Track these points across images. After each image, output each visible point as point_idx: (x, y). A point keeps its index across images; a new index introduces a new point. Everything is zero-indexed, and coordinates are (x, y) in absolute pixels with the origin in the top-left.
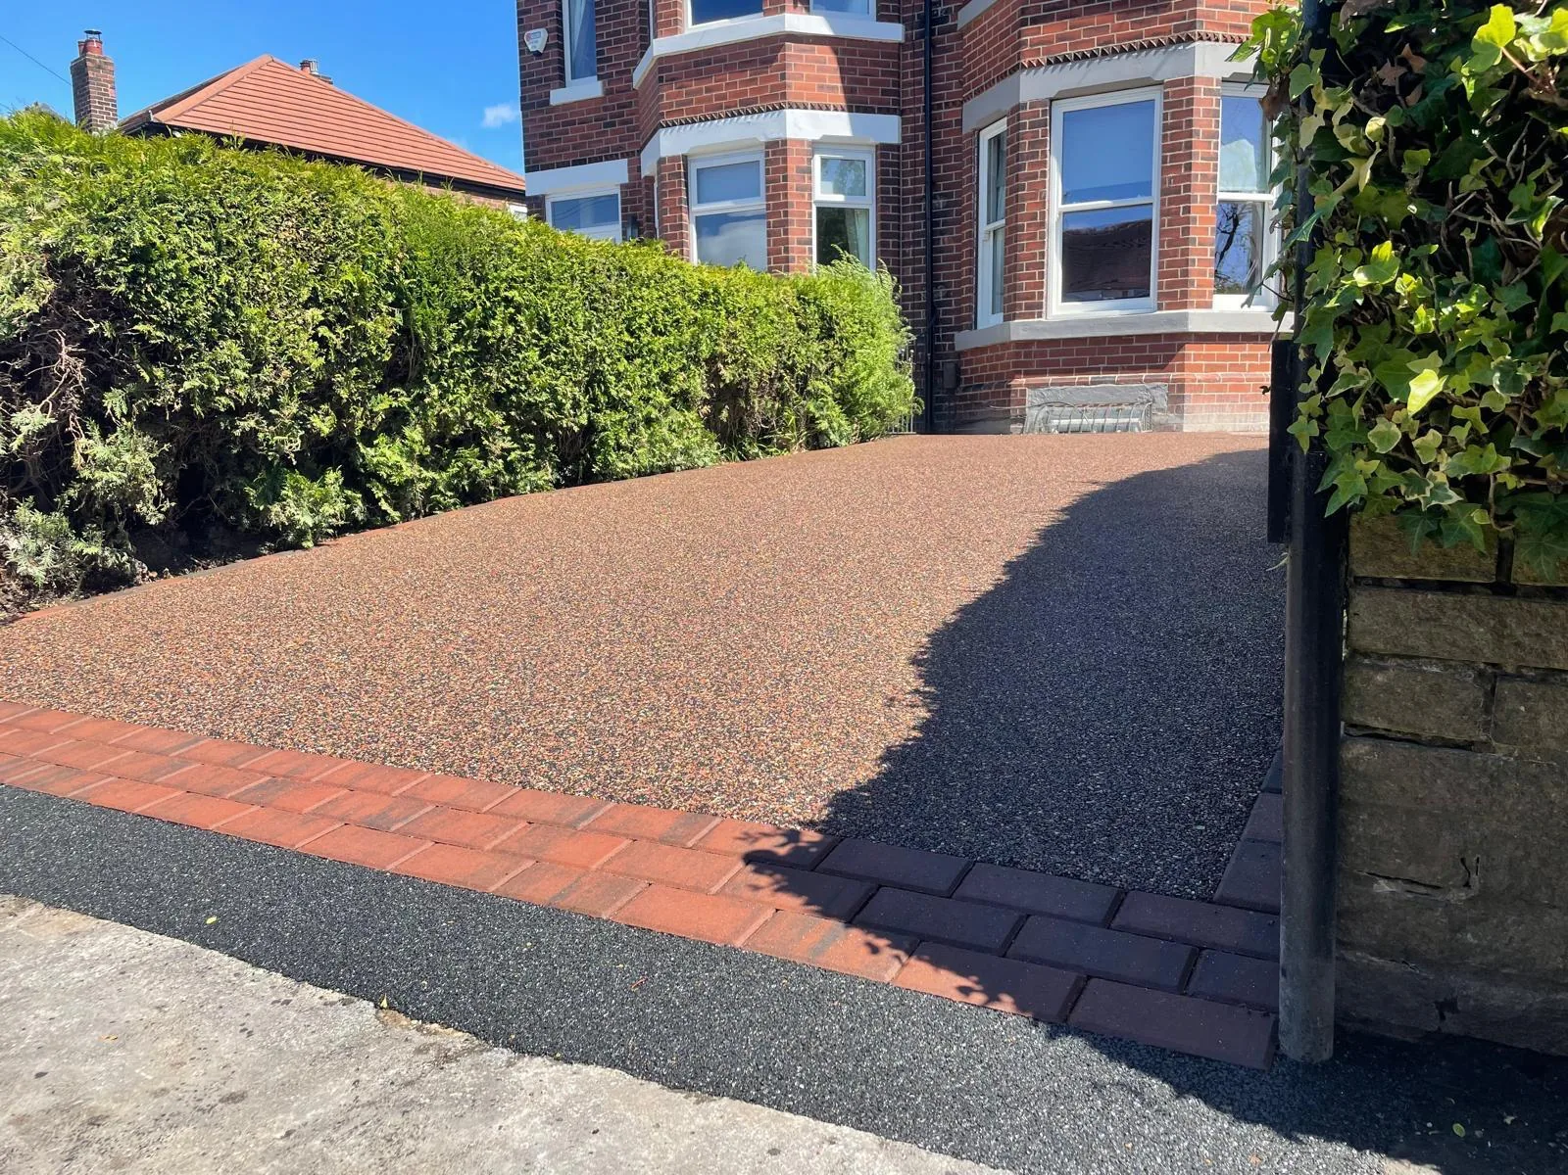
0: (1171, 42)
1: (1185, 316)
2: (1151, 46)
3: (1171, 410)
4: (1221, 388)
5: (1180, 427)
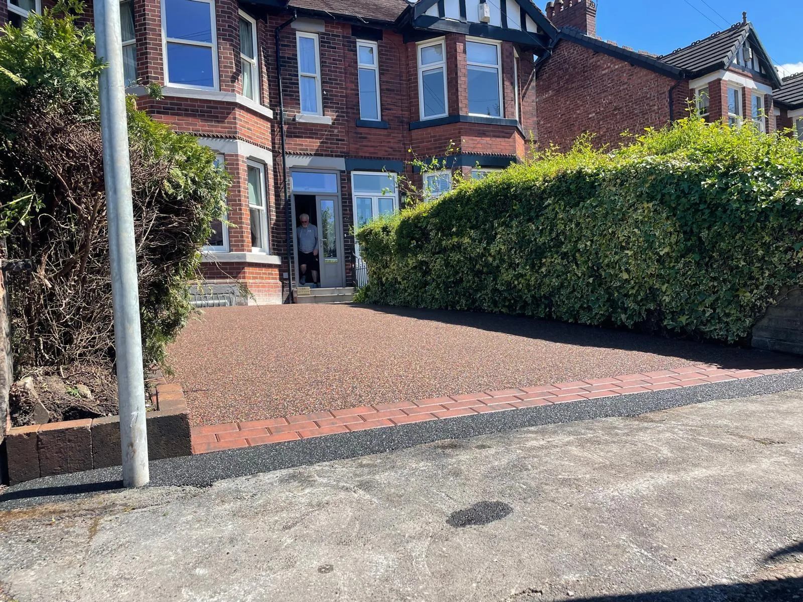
0: (227, 137)
1: (245, 255)
2: (217, 137)
3: (241, 296)
4: (258, 287)
5: (247, 304)
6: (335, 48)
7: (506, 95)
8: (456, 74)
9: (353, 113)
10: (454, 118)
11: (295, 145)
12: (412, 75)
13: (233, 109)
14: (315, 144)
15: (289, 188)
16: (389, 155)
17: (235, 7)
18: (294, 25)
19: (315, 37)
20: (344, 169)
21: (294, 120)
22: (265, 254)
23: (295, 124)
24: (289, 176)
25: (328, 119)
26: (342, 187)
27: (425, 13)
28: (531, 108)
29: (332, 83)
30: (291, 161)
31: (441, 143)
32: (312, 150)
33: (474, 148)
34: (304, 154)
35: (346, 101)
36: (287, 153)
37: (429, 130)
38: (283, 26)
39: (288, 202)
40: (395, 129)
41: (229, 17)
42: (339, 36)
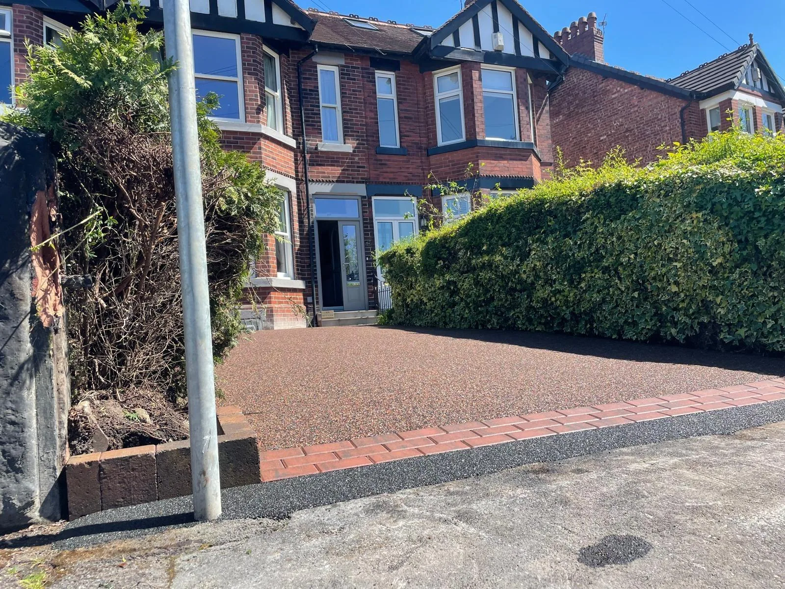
1: (271, 280)
3: (268, 321)
4: (283, 311)
5: (273, 328)
6: (354, 79)
7: (521, 119)
8: (473, 100)
9: (373, 141)
10: (472, 143)
11: (318, 173)
12: (429, 103)
13: (259, 139)
14: (336, 171)
15: (312, 214)
16: (408, 180)
17: (259, 42)
18: (315, 59)
19: (336, 69)
20: (365, 194)
21: (316, 148)
22: (289, 279)
23: (317, 153)
24: (312, 203)
25: (349, 147)
26: (363, 212)
27: (441, 43)
28: (546, 131)
29: (352, 113)
30: (314, 188)
31: (460, 167)
32: (333, 177)
33: (492, 171)
34: (327, 181)
35: (366, 129)
36: (309, 180)
37: (447, 155)
38: (304, 60)
39: (311, 228)
40: (413, 155)
41: (254, 53)
42: (359, 68)
